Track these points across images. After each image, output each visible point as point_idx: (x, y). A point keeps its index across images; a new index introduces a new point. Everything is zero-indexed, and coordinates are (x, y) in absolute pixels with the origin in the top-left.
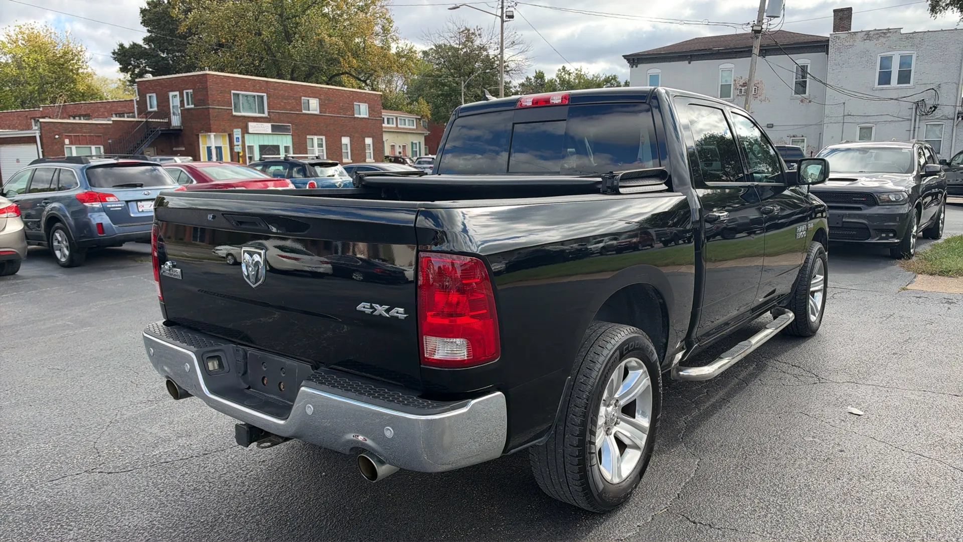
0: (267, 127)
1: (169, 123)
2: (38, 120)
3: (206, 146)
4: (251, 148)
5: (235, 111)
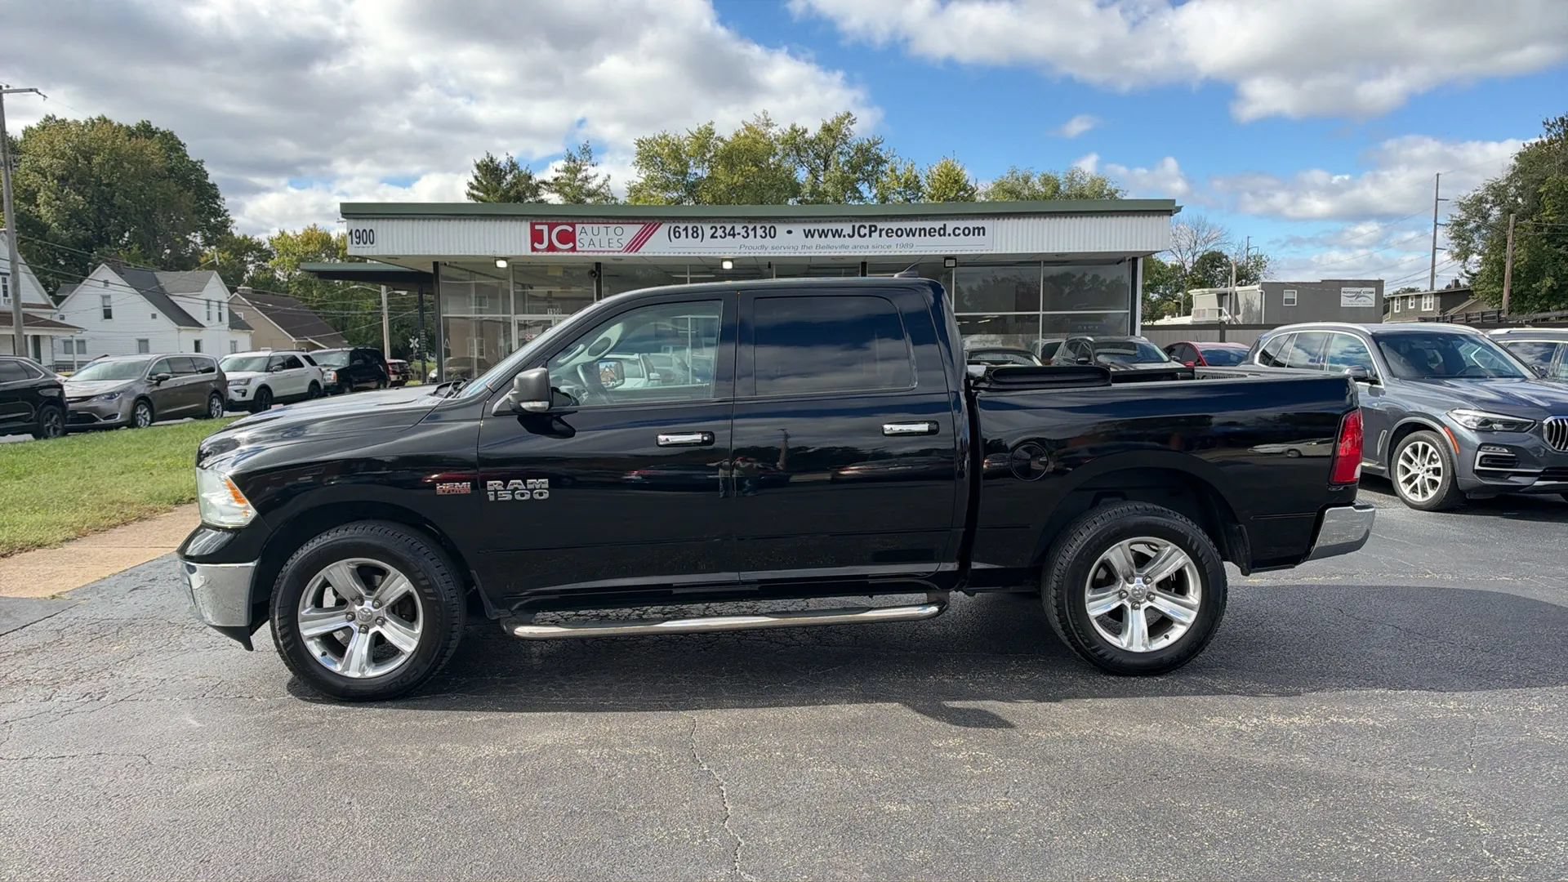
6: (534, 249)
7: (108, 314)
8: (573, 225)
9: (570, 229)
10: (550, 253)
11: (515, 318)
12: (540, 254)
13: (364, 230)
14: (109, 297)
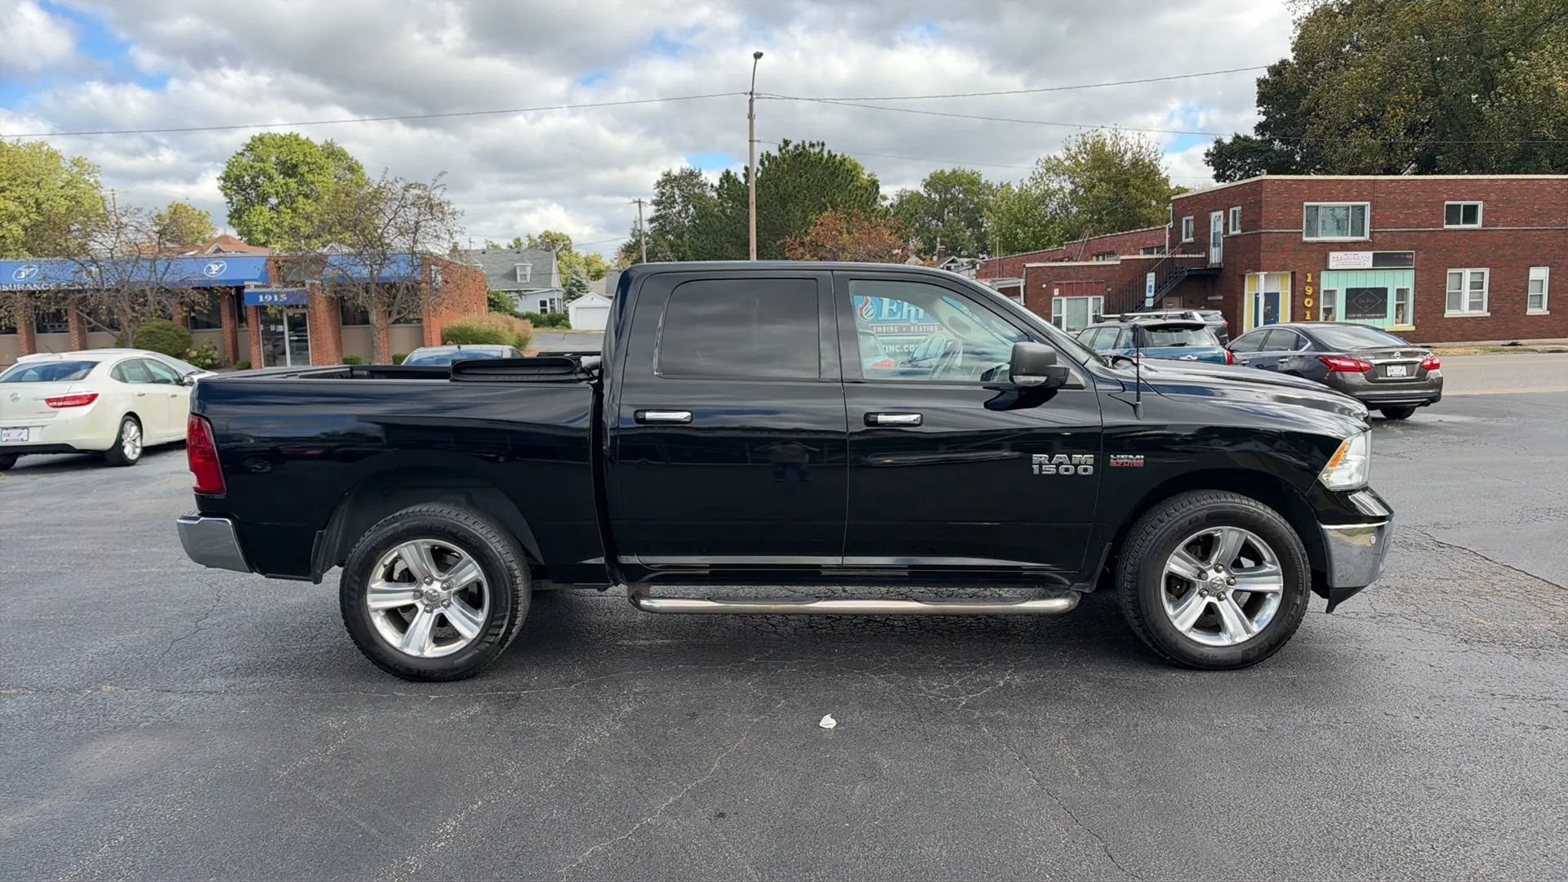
0: (1366, 258)
1: (1207, 259)
2: (1024, 266)
3: (1254, 293)
4: (1331, 293)
5: (1306, 236)
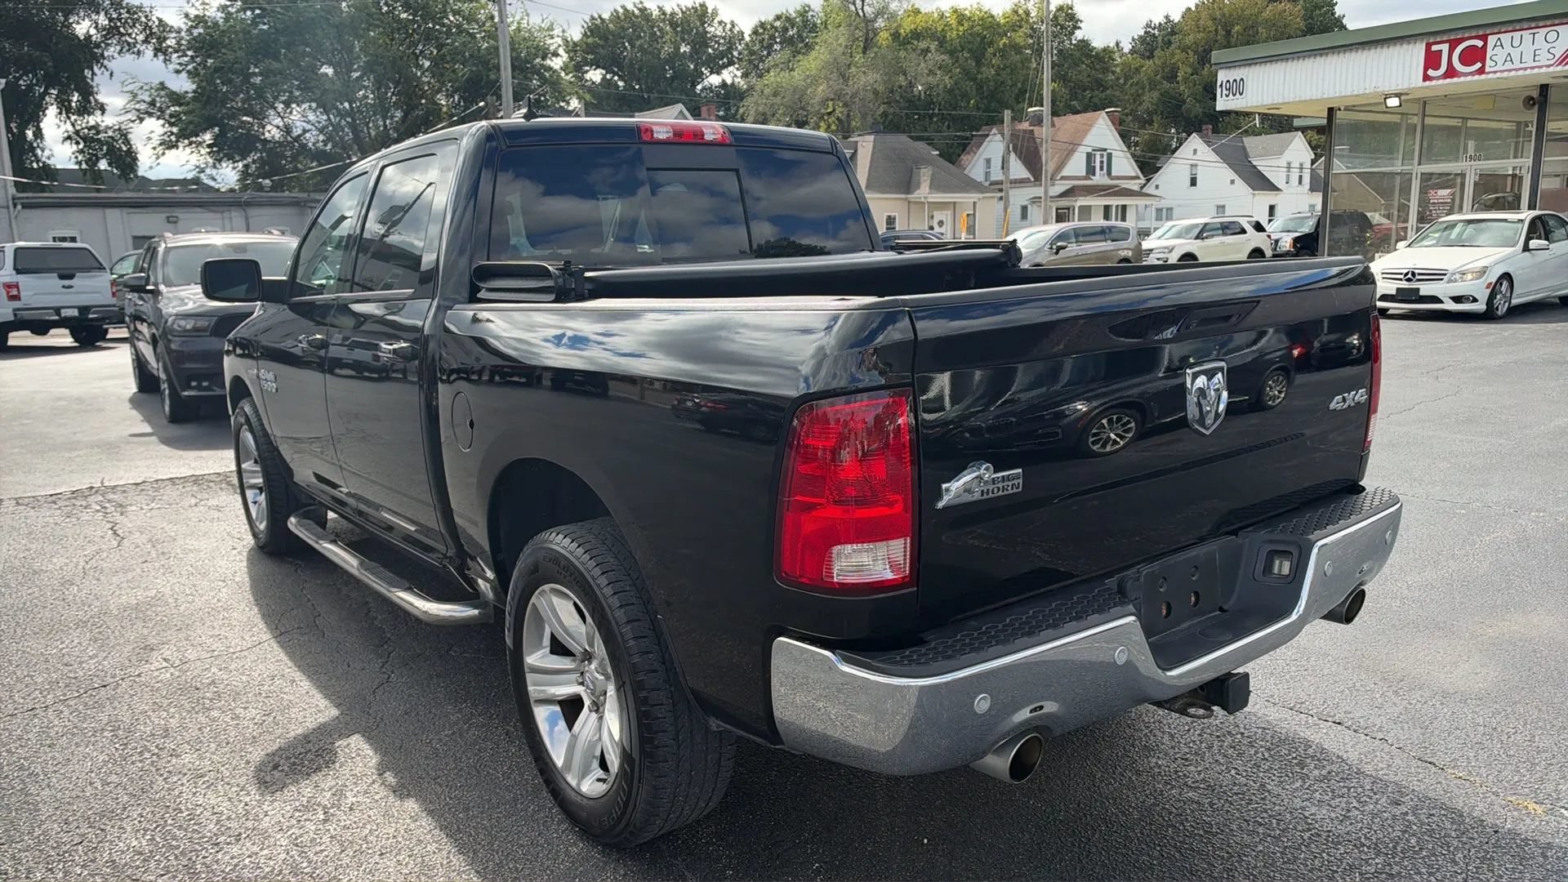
6: (1426, 78)
7: (1193, 182)
8: (1484, 38)
9: (1480, 43)
10: (1448, 81)
11: (1418, 169)
12: (1434, 83)
13: (1235, 80)
14: (1196, 165)
